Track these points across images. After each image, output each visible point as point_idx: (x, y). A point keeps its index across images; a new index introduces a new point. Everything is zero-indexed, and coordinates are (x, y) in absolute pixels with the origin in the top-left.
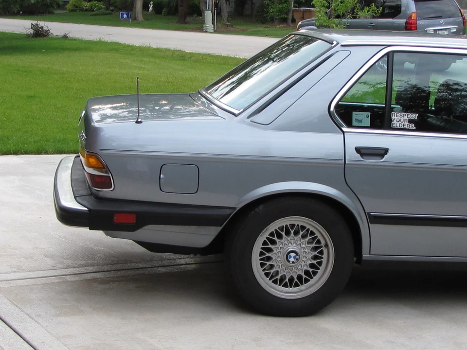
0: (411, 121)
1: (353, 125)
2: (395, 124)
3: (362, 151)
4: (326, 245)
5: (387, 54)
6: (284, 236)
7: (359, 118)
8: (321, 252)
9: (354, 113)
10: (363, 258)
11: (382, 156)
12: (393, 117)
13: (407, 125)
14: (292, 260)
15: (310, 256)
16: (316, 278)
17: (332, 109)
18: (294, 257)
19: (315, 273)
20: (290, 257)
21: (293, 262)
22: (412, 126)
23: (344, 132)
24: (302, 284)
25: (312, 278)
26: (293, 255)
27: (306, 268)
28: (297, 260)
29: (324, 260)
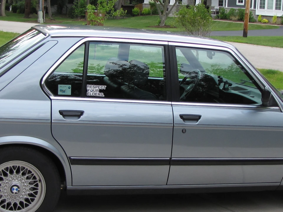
0: (101, 91)
1: (59, 94)
2: (90, 93)
3: (64, 113)
4: (40, 181)
5: (85, 43)
6: (9, 174)
7: (64, 89)
8: (37, 185)
9: (59, 86)
10: (67, 189)
11: (79, 116)
12: (88, 88)
13: (98, 94)
14: (15, 191)
15: (28, 188)
16: (33, 203)
17: (43, 83)
18: (17, 190)
19: (33, 200)
20: (14, 189)
21: (16, 193)
22: (102, 94)
23: (51, 100)
24: (23, 208)
25: (30, 203)
26: (15, 188)
27: (25, 197)
28: (19, 191)
29: (39, 191)
